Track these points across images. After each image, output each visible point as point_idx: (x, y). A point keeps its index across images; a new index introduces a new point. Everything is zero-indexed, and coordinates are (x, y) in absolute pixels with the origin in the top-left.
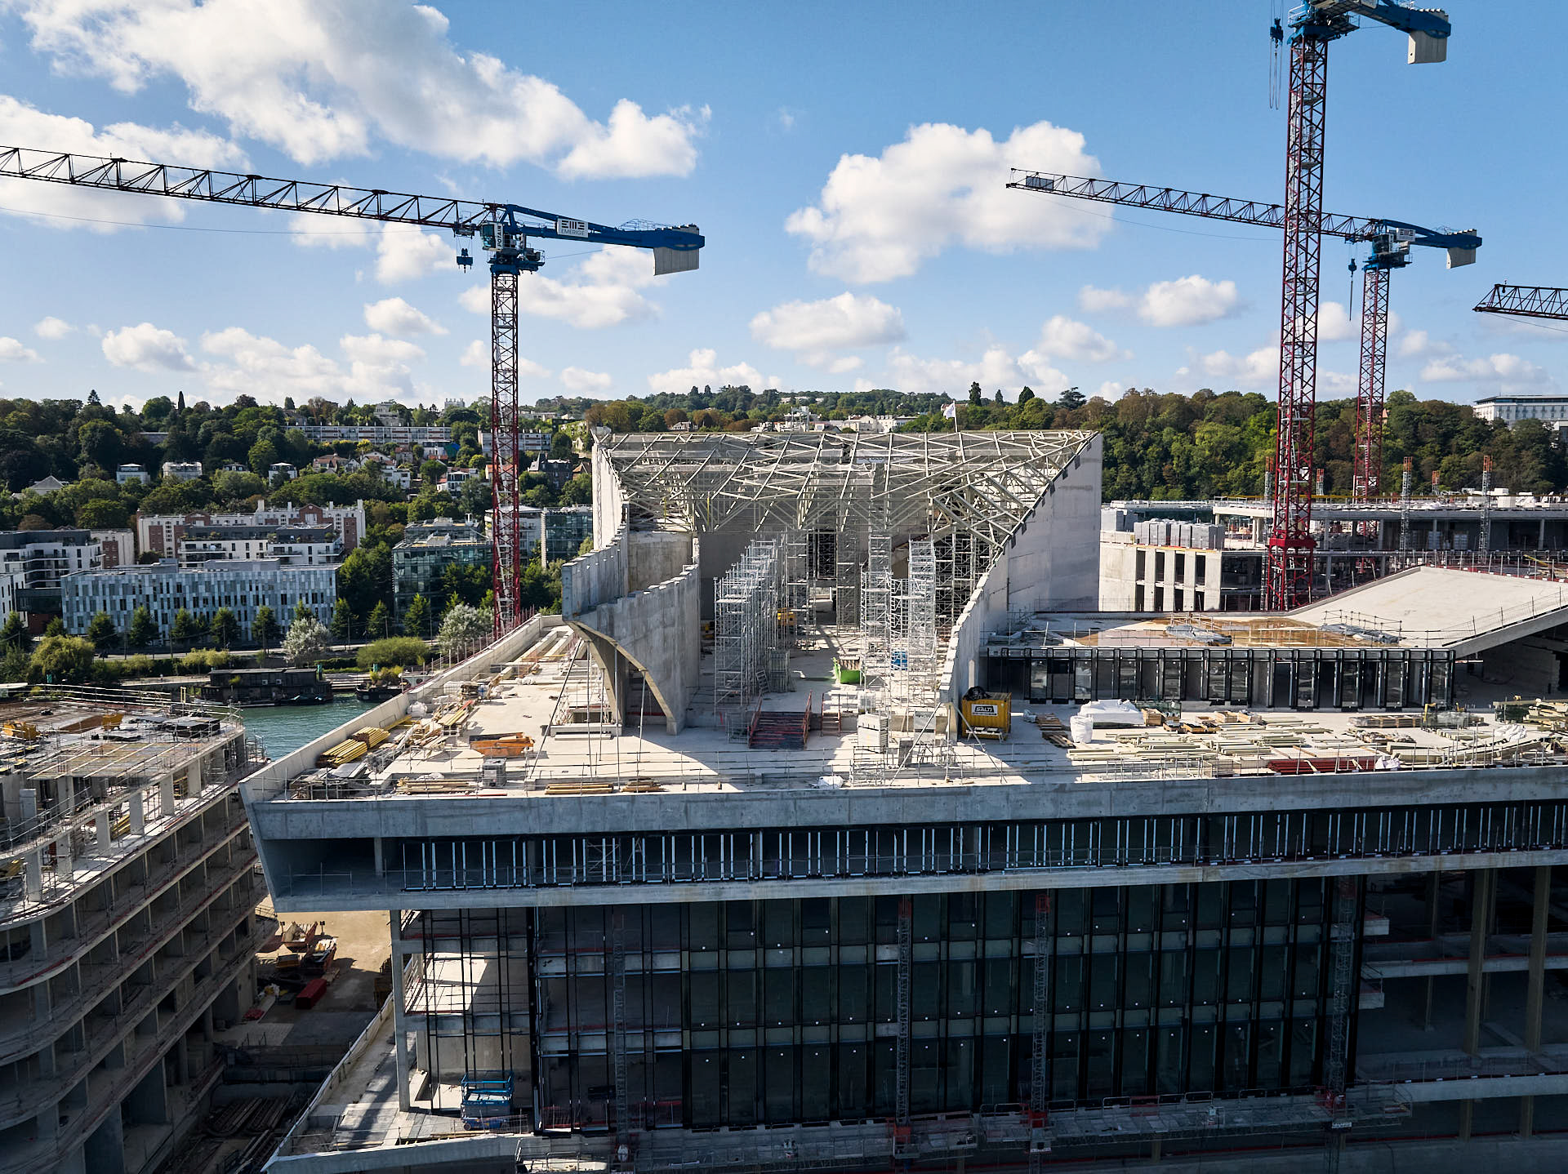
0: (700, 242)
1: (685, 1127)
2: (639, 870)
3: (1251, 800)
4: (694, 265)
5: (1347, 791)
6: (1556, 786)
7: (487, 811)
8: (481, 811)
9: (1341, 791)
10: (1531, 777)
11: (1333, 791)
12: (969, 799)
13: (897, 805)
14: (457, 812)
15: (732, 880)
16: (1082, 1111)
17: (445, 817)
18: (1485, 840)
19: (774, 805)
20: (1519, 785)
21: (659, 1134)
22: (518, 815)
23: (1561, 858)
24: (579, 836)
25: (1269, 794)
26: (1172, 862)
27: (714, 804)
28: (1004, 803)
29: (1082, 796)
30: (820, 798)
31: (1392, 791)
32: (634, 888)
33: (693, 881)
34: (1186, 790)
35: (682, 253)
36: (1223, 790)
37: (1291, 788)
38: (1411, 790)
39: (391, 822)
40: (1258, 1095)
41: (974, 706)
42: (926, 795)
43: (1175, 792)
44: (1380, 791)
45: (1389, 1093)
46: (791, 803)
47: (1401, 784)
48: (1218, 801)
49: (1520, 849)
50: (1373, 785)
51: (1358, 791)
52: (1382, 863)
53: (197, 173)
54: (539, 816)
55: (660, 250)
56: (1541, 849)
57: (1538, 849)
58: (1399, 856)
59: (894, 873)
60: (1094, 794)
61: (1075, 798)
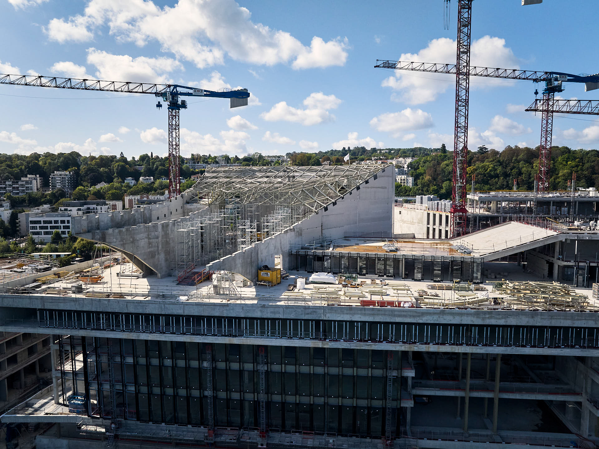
0: (248, 95)
1: (138, 420)
2: (113, 326)
3: (342, 316)
4: (246, 104)
5: (385, 315)
6: (483, 319)
7: (63, 301)
8: (61, 301)
9: (382, 314)
10: (471, 314)
11: (378, 314)
12: (228, 308)
13: (201, 308)
14: (54, 301)
15: (144, 332)
16: (283, 434)
17: (50, 302)
18: (451, 340)
19: (157, 306)
20: (465, 317)
21: (129, 422)
22: (73, 303)
23: (486, 350)
24: (93, 312)
25: (350, 314)
26: (311, 338)
27: (136, 304)
28: (242, 310)
29: (272, 310)
30: (173, 304)
31: (405, 316)
32: (111, 332)
33: (131, 332)
34: (314, 310)
35: (241, 99)
36: (330, 311)
37: (359, 312)
38: (414, 316)
39: (34, 303)
40: (357, 437)
41: (262, 273)
42: (211, 305)
43: (310, 311)
44: (399, 316)
45: (415, 443)
46: (163, 305)
47: (409, 313)
48: (328, 315)
49: (467, 345)
50: (396, 313)
51: (389, 315)
52: (401, 346)
53: (67, 80)
54: (79, 304)
55: (233, 98)
56: (478, 346)
57: (476, 345)
58: (410, 344)
59: (202, 335)
60: (277, 309)
61: (269, 310)
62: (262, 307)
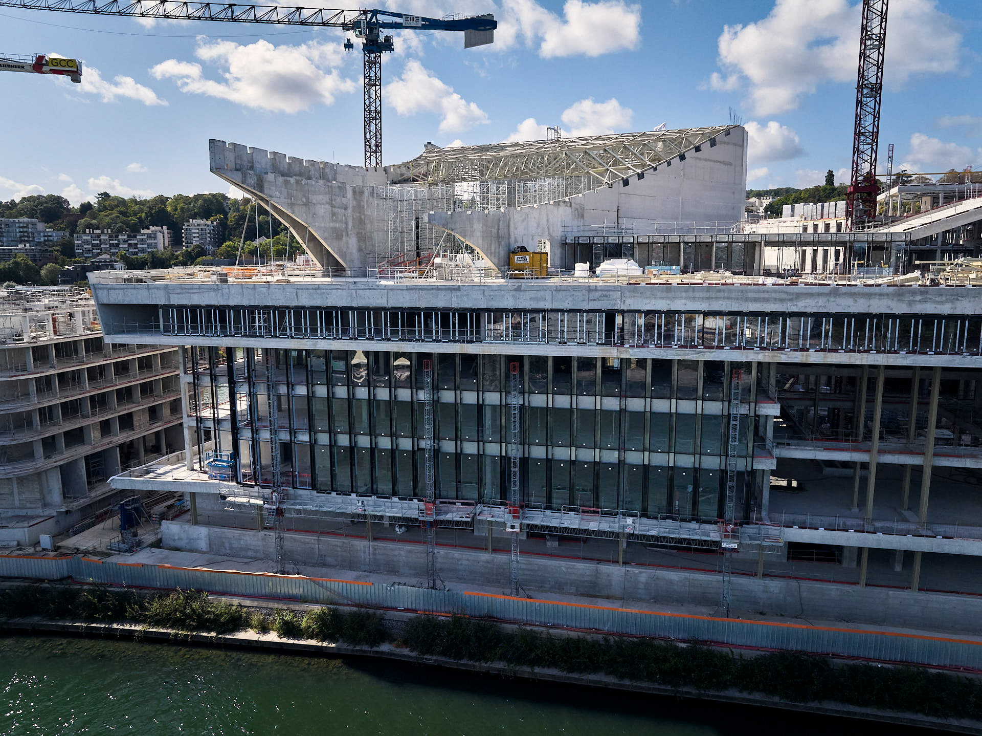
0: (494, 25)
1: (313, 489)
2: (275, 330)
3: (653, 301)
4: (490, 40)
5: (728, 298)
6: (910, 303)
7: (198, 291)
8: (195, 291)
9: (724, 298)
10: (888, 295)
11: (717, 298)
12: (459, 293)
13: (415, 295)
14: (184, 291)
15: (324, 338)
16: (548, 512)
17: (178, 294)
18: (848, 342)
19: (344, 293)
20: (877, 301)
22: (213, 294)
23: (914, 360)
24: (243, 307)
25: (668, 298)
26: (598, 344)
27: (311, 291)
28: (482, 296)
29: (533, 294)
30: (370, 289)
31: (766, 300)
32: (272, 339)
33: (303, 338)
34: (605, 293)
35: (482, 33)
36: (632, 294)
37: (684, 294)
38: (782, 300)
39: (154, 296)
40: (674, 519)
42: (432, 289)
43: (597, 294)
44: (756, 300)
46: (354, 291)
47: (774, 295)
48: (628, 301)
49: (878, 352)
50: (750, 295)
51: (738, 299)
52: (758, 353)
54: (223, 294)
55: (469, 31)
56: (899, 353)
57: (895, 352)
58: (773, 350)
59: (417, 340)
60: (542, 293)
61: (529, 295)
62: (515, 290)
